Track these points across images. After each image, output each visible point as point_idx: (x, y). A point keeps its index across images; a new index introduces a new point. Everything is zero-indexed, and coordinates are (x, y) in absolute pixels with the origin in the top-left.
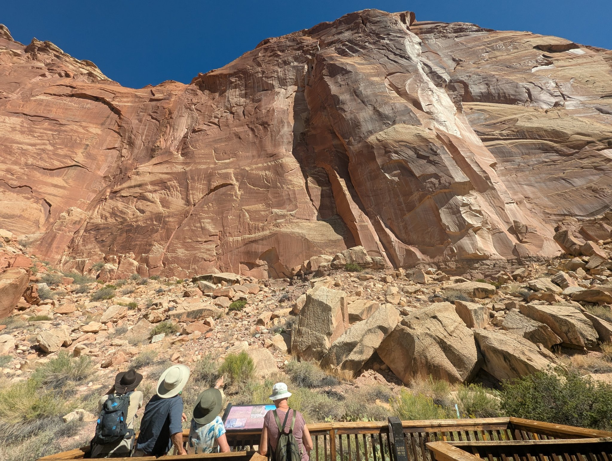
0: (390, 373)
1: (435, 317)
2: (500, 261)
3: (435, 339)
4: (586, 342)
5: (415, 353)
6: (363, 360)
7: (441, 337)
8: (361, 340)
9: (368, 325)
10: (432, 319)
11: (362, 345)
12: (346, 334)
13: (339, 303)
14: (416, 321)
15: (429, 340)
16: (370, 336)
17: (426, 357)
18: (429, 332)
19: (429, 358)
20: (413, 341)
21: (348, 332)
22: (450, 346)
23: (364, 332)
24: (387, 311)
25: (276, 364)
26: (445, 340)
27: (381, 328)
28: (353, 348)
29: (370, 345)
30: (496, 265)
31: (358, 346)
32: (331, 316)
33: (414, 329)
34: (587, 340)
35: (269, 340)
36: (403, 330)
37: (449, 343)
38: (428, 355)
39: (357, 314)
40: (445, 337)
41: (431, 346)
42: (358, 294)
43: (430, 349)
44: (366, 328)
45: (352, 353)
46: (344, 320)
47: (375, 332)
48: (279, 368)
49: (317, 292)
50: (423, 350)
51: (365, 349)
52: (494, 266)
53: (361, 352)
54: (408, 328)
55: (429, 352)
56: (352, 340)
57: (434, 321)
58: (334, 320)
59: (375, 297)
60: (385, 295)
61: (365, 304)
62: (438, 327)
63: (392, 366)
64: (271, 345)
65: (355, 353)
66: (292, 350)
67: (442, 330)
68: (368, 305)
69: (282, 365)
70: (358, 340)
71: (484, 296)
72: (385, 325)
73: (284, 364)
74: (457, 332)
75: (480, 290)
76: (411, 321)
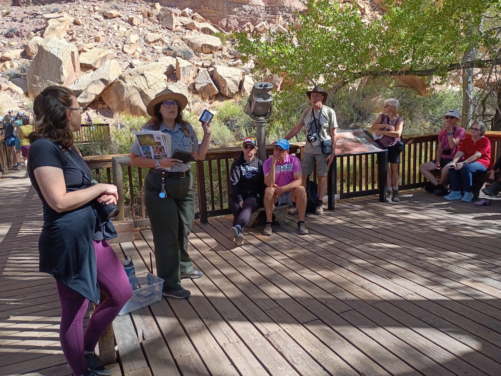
0: (109, 111)
1: (143, 75)
2: (258, 7)
3: (138, 90)
4: (229, 94)
5: (124, 99)
6: (87, 103)
7: (143, 88)
8: (86, 89)
9: (93, 77)
10: (140, 76)
11: (86, 92)
12: (74, 83)
13: (70, 57)
14: (129, 77)
15: (135, 90)
16: (94, 86)
17: (130, 101)
18: (135, 85)
19: (132, 102)
20: (124, 91)
21: (76, 82)
22: (146, 95)
23: (88, 83)
24: (110, 67)
25: (17, 105)
26: (144, 91)
27: (103, 80)
28: (80, 95)
29: (92, 93)
30: (252, 12)
31: (83, 93)
32: (62, 69)
33: (126, 82)
34: (230, 92)
35: (5, 84)
36: (119, 82)
37: (146, 93)
38: (131, 100)
39: (89, 63)
40: (145, 89)
41: (135, 94)
42: (97, 40)
43: (134, 96)
44: (91, 80)
45: (78, 98)
46: (75, 71)
47: (98, 83)
48: (20, 107)
49: (49, 44)
50: (129, 97)
51: (88, 95)
52: (250, 13)
53: (86, 97)
54: (123, 82)
55: (133, 98)
56: (79, 89)
57: (142, 77)
58: (64, 71)
59: (114, 45)
60: (124, 43)
61: (99, 54)
62: (143, 82)
63: (111, 106)
64: (8, 89)
65: (81, 97)
66: (29, 94)
67: (145, 84)
68: (102, 55)
69: (22, 105)
70: (83, 89)
71: (210, 51)
72: (107, 79)
73: (23, 105)
74: (155, 86)
75: (206, 46)
76: (126, 77)
